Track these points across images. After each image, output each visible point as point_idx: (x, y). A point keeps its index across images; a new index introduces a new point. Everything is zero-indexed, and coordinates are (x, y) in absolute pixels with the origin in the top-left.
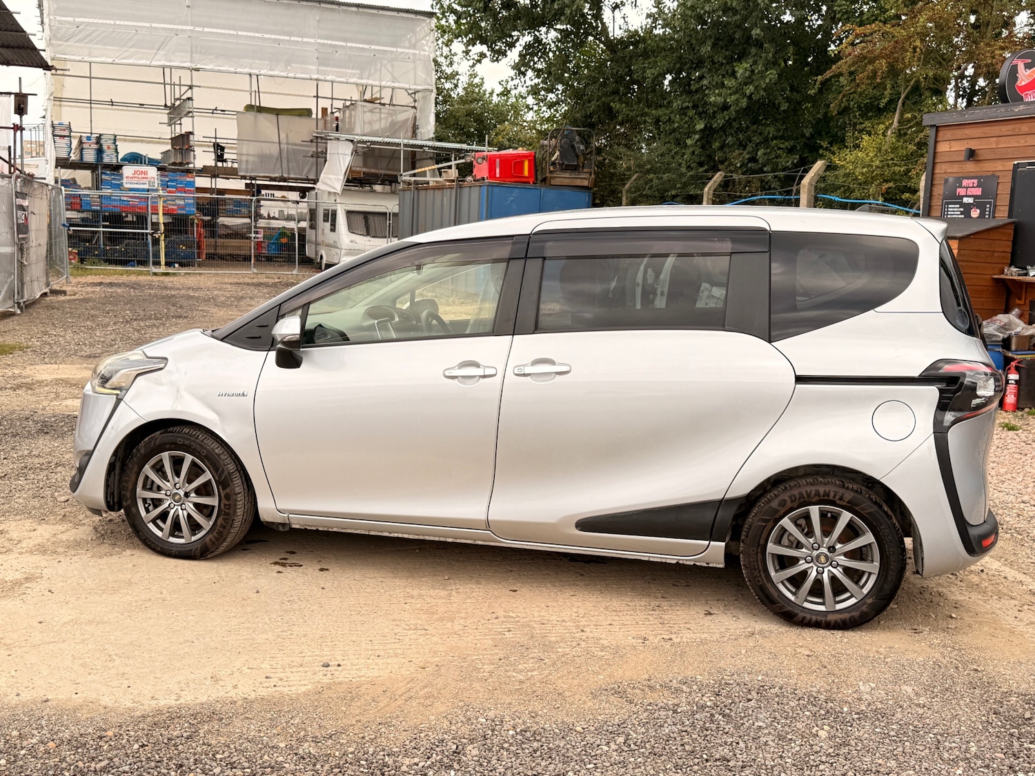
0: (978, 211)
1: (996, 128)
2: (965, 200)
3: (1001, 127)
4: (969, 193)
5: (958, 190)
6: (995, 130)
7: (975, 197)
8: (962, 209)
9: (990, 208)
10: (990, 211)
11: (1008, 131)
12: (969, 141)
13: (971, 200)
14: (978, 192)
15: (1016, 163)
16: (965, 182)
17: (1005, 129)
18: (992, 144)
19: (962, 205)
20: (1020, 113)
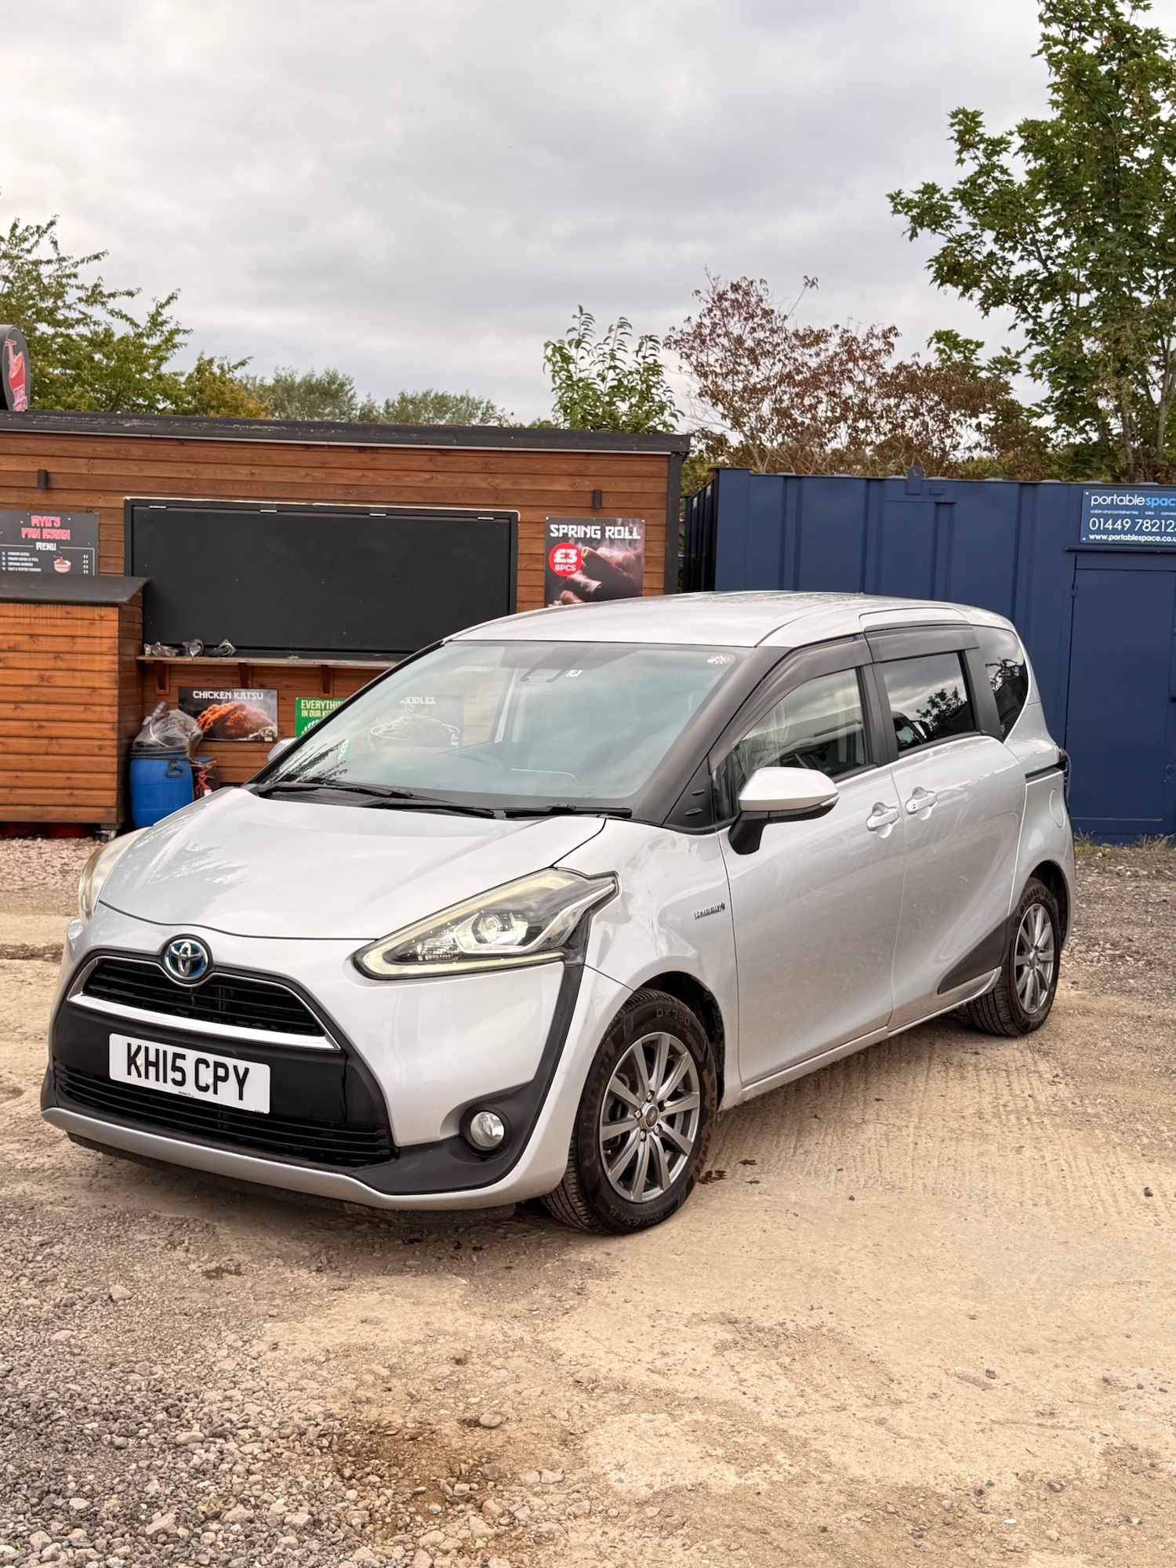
0: (68, 563)
1: (86, 445)
2: (39, 546)
3: (96, 445)
4: (46, 536)
5: (24, 531)
6: (86, 447)
7: (59, 543)
8: (36, 560)
9: (90, 559)
10: (90, 564)
11: (107, 451)
12: (36, 459)
13: (52, 547)
14: (65, 535)
15: (128, 498)
16: (35, 520)
17: (101, 448)
18: (82, 467)
19: (34, 553)
20: (131, 430)
